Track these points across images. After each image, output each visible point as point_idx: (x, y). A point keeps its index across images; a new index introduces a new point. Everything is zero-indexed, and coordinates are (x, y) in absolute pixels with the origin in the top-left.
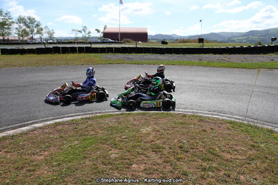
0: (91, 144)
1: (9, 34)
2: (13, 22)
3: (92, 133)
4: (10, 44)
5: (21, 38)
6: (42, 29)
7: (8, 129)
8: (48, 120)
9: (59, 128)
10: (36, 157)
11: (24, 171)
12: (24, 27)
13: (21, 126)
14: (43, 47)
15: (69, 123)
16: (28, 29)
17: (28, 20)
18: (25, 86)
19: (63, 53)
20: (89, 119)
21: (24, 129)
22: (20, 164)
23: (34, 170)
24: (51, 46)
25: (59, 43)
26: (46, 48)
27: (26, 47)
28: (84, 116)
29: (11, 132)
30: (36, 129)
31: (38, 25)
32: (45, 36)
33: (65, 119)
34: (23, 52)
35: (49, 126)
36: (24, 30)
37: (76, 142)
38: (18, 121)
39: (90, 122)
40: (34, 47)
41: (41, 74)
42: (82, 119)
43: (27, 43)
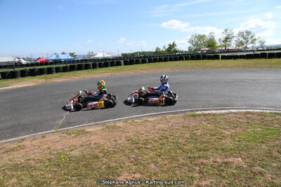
0: (272, 134)
1: (229, 45)
2: (234, 37)
3: (276, 125)
4: (229, 52)
5: (237, 48)
6: (255, 40)
7: (213, 109)
8: (242, 109)
9: (249, 116)
10: (225, 131)
11: (215, 137)
12: (242, 39)
13: (222, 109)
14: (252, 53)
15: (258, 114)
16: (244, 41)
17: (245, 34)
18: (231, 82)
19: (269, 58)
20: (278, 114)
21: (223, 111)
22: (213, 133)
23: (221, 139)
24: (259, 53)
25: (269, 50)
26: (254, 54)
27: (239, 54)
28: (274, 111)
29: (214, 112)
30: (231, 113)
31: (252, 37)
32: (257, 44)
33: (255, 111)
34: (235, 57)
35: (241, 113)
36: (241, 41)
37: (259, 129)
38: (221, 105)
39: (277, 117)
40: (245, 54)
41: (246, 74)
42: (271, 113)
43: (241, 51)
